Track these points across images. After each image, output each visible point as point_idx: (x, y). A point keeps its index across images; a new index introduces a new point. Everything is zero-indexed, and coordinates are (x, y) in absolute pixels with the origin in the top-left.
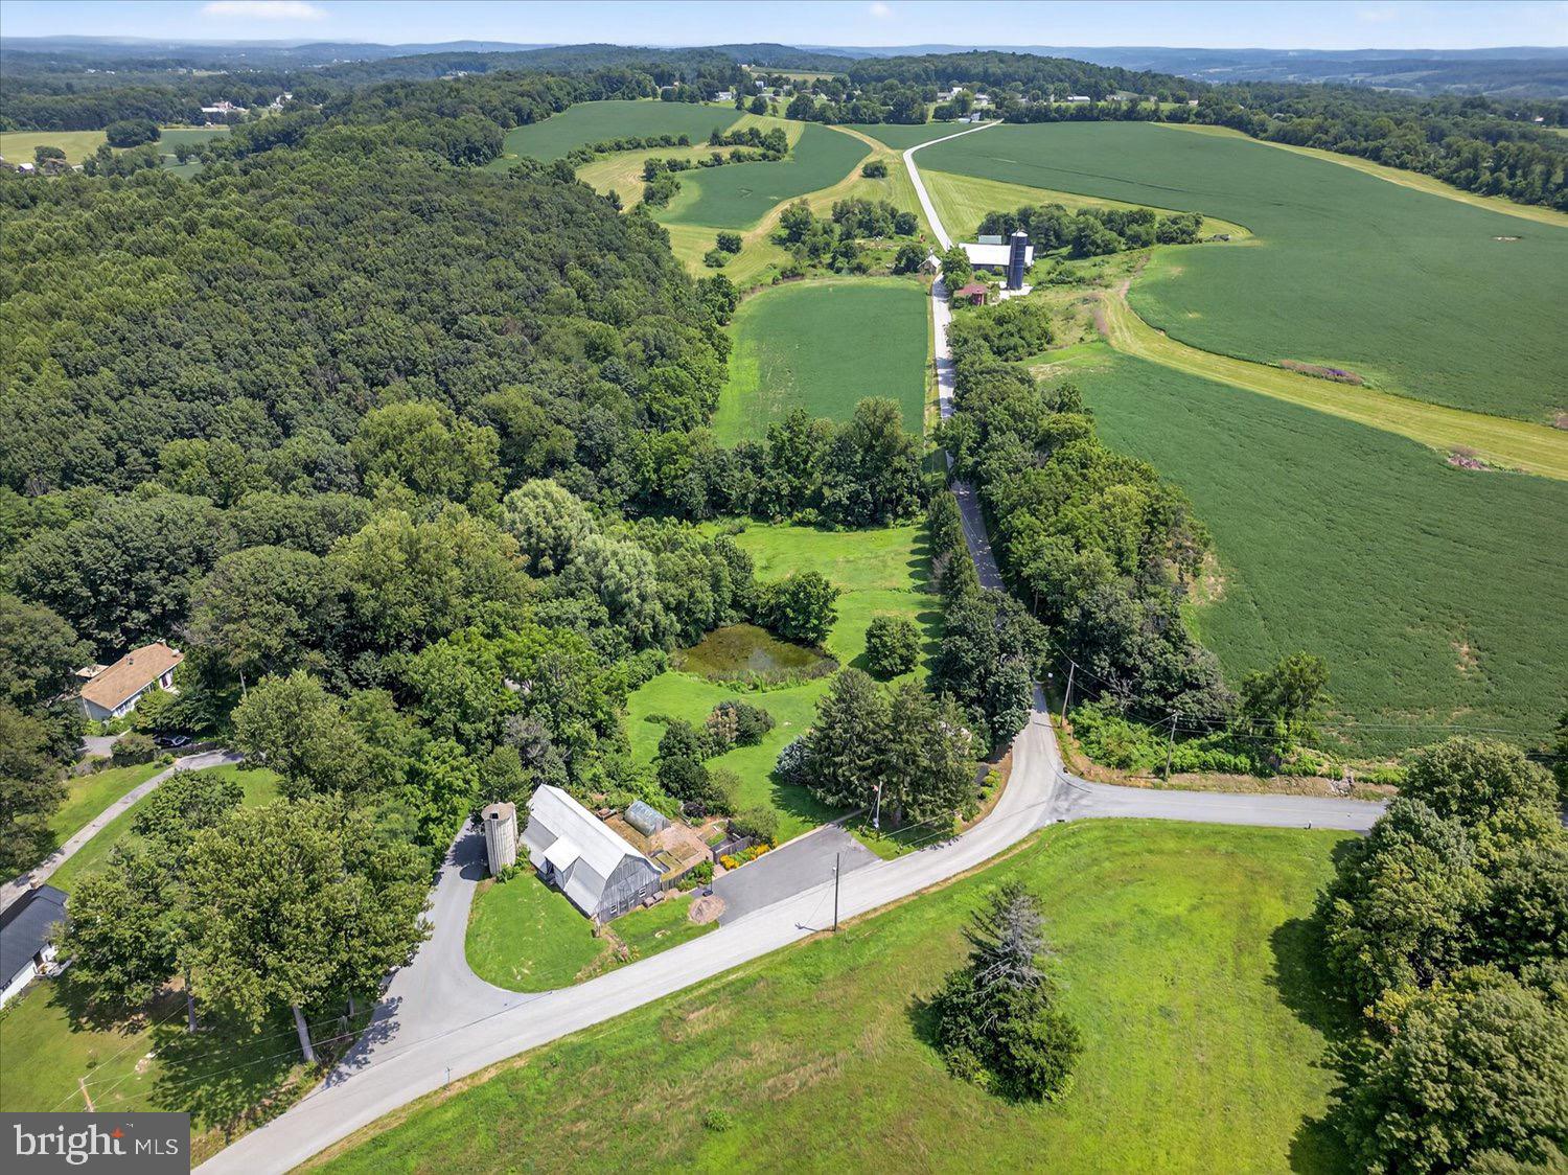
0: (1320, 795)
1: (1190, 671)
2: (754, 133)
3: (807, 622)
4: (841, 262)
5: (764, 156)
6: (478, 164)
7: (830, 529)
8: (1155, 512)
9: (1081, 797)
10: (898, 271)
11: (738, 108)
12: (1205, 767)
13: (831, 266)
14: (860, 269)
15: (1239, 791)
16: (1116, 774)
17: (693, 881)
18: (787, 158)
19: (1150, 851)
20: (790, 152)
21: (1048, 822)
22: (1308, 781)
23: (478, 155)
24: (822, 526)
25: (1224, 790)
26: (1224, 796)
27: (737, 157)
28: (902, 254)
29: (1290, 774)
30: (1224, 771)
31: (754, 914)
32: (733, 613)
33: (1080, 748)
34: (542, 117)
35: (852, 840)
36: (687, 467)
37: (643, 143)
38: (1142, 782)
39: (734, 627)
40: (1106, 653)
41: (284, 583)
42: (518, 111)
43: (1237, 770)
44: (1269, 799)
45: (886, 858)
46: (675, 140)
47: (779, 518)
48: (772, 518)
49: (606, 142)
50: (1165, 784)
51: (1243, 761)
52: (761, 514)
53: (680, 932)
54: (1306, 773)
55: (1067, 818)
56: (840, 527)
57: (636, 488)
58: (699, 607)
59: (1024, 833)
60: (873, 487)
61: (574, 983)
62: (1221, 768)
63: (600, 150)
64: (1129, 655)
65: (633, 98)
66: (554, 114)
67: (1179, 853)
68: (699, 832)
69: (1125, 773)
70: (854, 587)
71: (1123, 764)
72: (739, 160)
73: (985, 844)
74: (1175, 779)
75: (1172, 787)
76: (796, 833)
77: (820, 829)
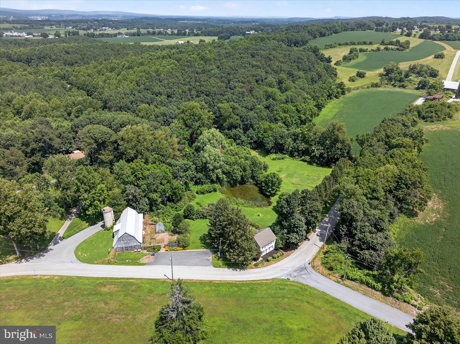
0: (406, 312)
1: (372, 242)
2: (398, 42)
3: (268, 189)
4: (397, 83)
5: (398, 49)
6: (297, 47)
7: (312, 165)
8: (401, 178)
9: (304, 274)
10: (417, 89)
11: (401, 34)
12: (362, 282)
13: (393, 85)
14: (403, 87)
15: (371, 297)
16: (327, 272)
17: (152, 250)
18: (407, 50)
19: (308, 303)
20: (410, 49)
21: (283, 278)
22: (405, 305)
23: (298, 44)
24: (310, 163)
25: (365, 294)
26: (364, 297)
27: (387, 49)
28: (420, 82)
29: (397, 298)
30: (369, 287)
31: (158, 266)
32: (251, 181)
33: (322, 258)
34: (329, 35)
35: (211, 257)
36: (270, 135)
37: (356, 43)
38: (334, 278)
39: (250, 185)
40: (347, 225)
41: (94, 135)
42: (321, 33)
43: (374, 288)
44: (384, 306)
45: (215, 266)
46: (368, 42)
47: (297, 157)
48: (295, 157)
49: (342, 42)
50: (342, 282)
51: (379, 286)
52: (292, 155)
53: (135, 262)
54: (405, 301)
55: (291, 279)
56: (315, 164)
57: (256, 139)
58: (235, 175)
59: (271, 277)
60: (328, 152)
61: (92, 263)
62: (368, 284)
63: (339, 45)
64: (355, 229)
65: (365, 30)
66: (334, 34)
67: (319, 308)
68: (170, 237)
69: (330, 272)
70: (302, 183)
71: (331, 269)
72: (387, 50)
73: (253, 275)
74: (348, 282)
75: (344, 285)
76: (197, 248)
77: (205, 250)
